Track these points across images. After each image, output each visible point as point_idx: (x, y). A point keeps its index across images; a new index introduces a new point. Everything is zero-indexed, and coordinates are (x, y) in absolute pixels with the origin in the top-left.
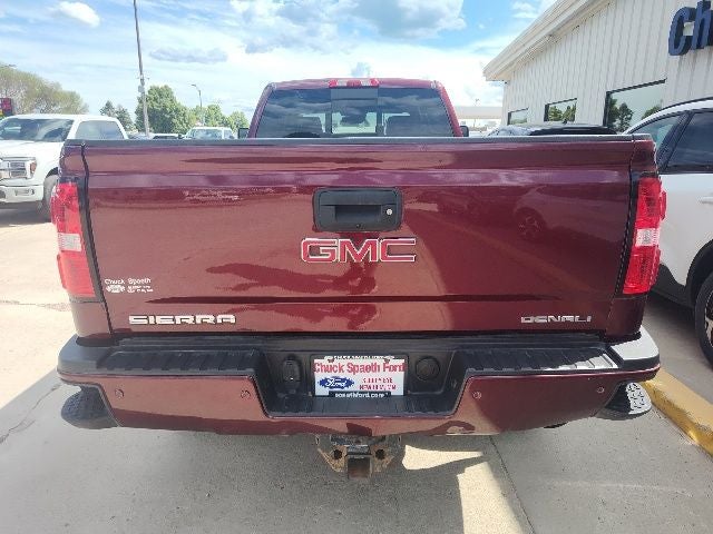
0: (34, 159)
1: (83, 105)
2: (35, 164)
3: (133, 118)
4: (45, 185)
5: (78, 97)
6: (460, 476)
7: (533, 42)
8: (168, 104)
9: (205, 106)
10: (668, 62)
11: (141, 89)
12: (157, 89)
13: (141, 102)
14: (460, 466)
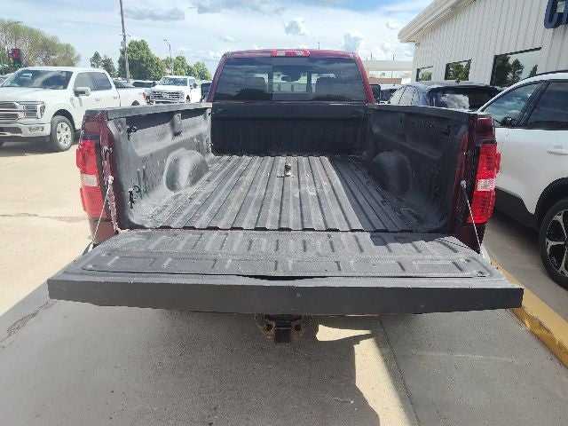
0: (43, 103)
1: (76, 55)
2: (44, 107)
3: (116, 66)
4: (52, 123)
5: (72, 48)
6: (356, 347)
7: (439, 12)
8: (145, 55)
9: (174, 57)
10: (544, 33)
11: (123, 43)
12: (136, 43)
13: (123, 53)
14: (357, 339)
